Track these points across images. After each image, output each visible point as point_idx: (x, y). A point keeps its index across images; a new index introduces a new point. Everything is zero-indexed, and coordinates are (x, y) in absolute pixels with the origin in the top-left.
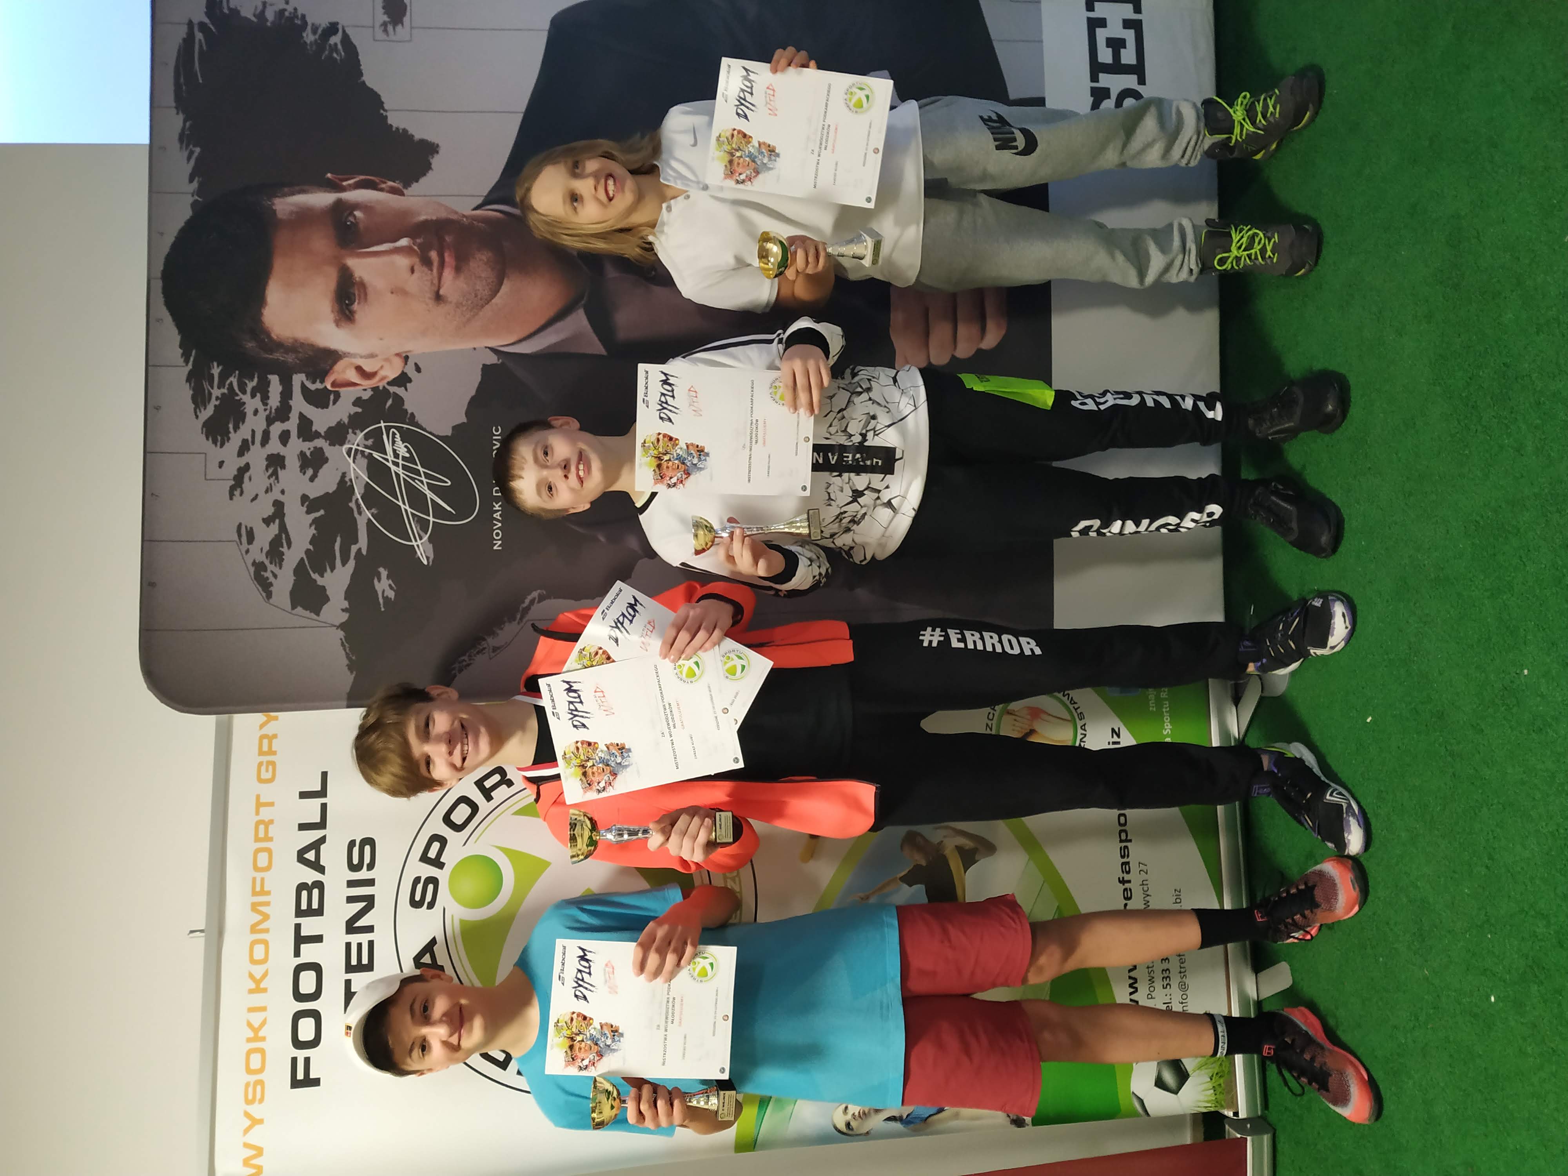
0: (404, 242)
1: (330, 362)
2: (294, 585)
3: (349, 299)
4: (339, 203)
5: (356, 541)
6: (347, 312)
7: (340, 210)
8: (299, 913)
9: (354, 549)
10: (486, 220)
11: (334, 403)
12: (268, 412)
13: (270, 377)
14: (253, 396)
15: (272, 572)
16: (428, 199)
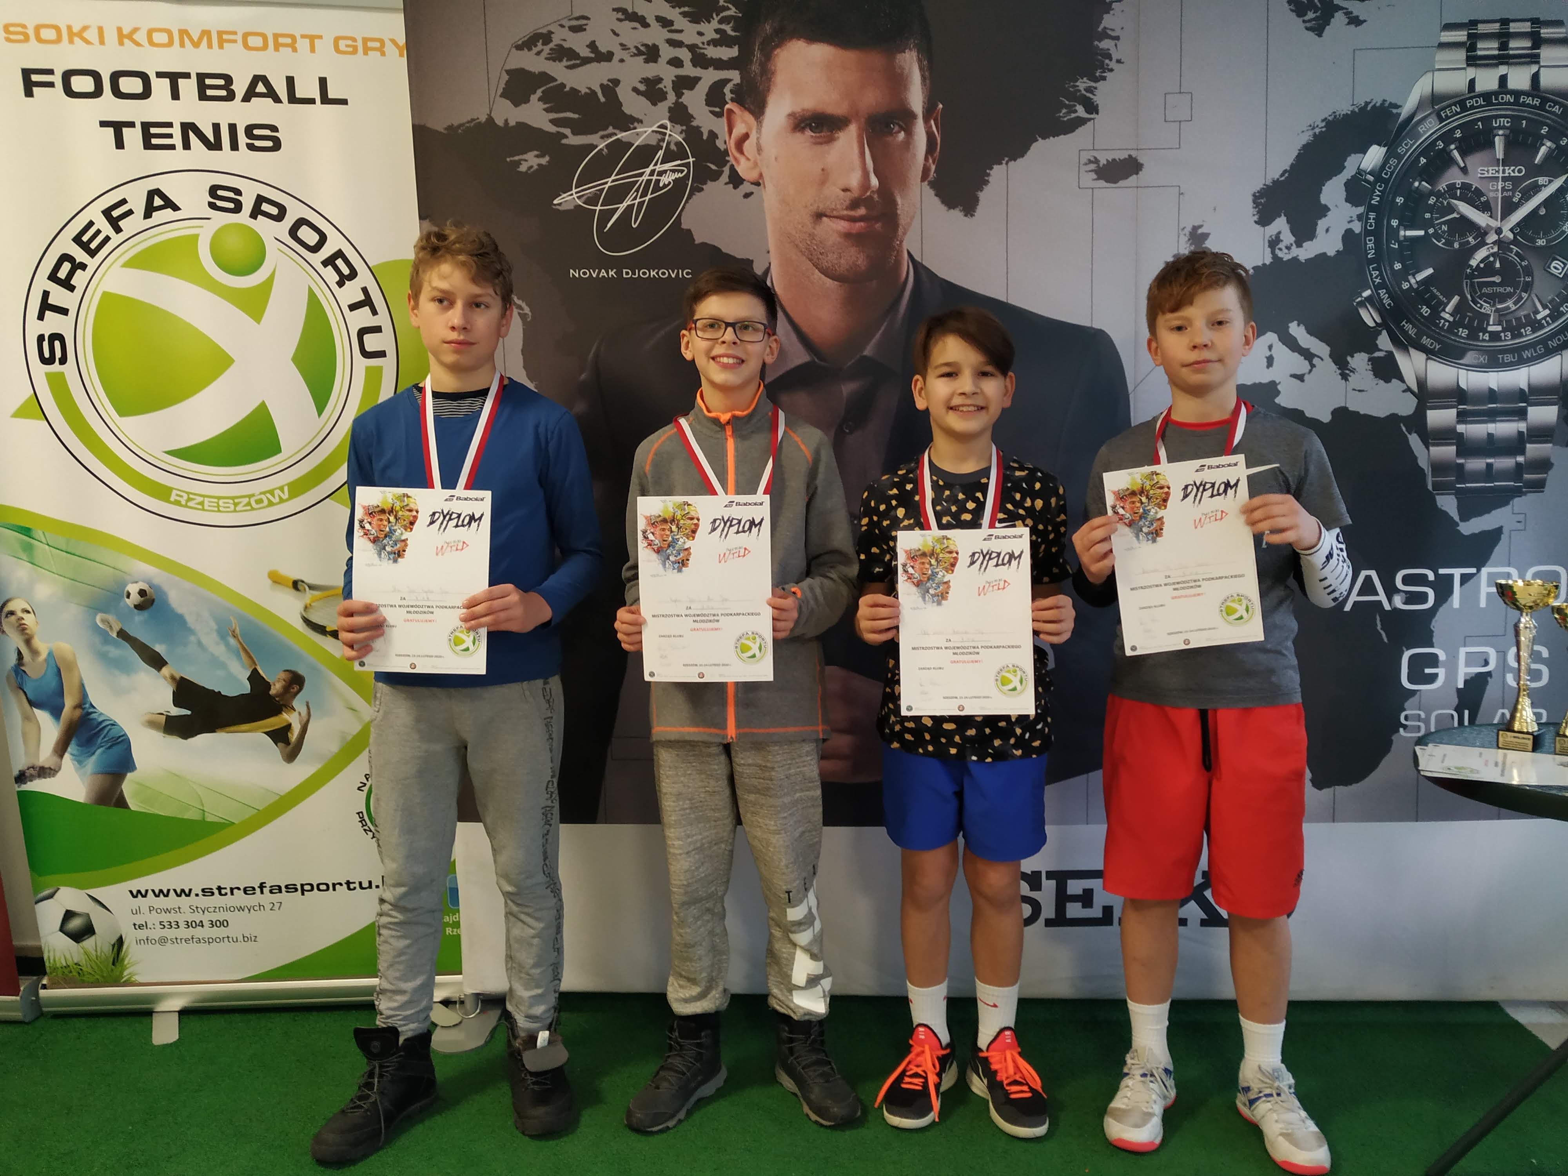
0: (874, 181)
1: (752, 107)
2: (530, 72)
3: (817, 127)
4: (913, 116)
5: (574, 133)
6: (803, 125)
7: (906, 118)
8: (201, 77)
9: (567, 131)
10: (898, 263)
11: (711, 112)
12: (701, 45)
13: (736, 48)
14: (717, 31)
15: (542, 50)
16: (919, 205)
